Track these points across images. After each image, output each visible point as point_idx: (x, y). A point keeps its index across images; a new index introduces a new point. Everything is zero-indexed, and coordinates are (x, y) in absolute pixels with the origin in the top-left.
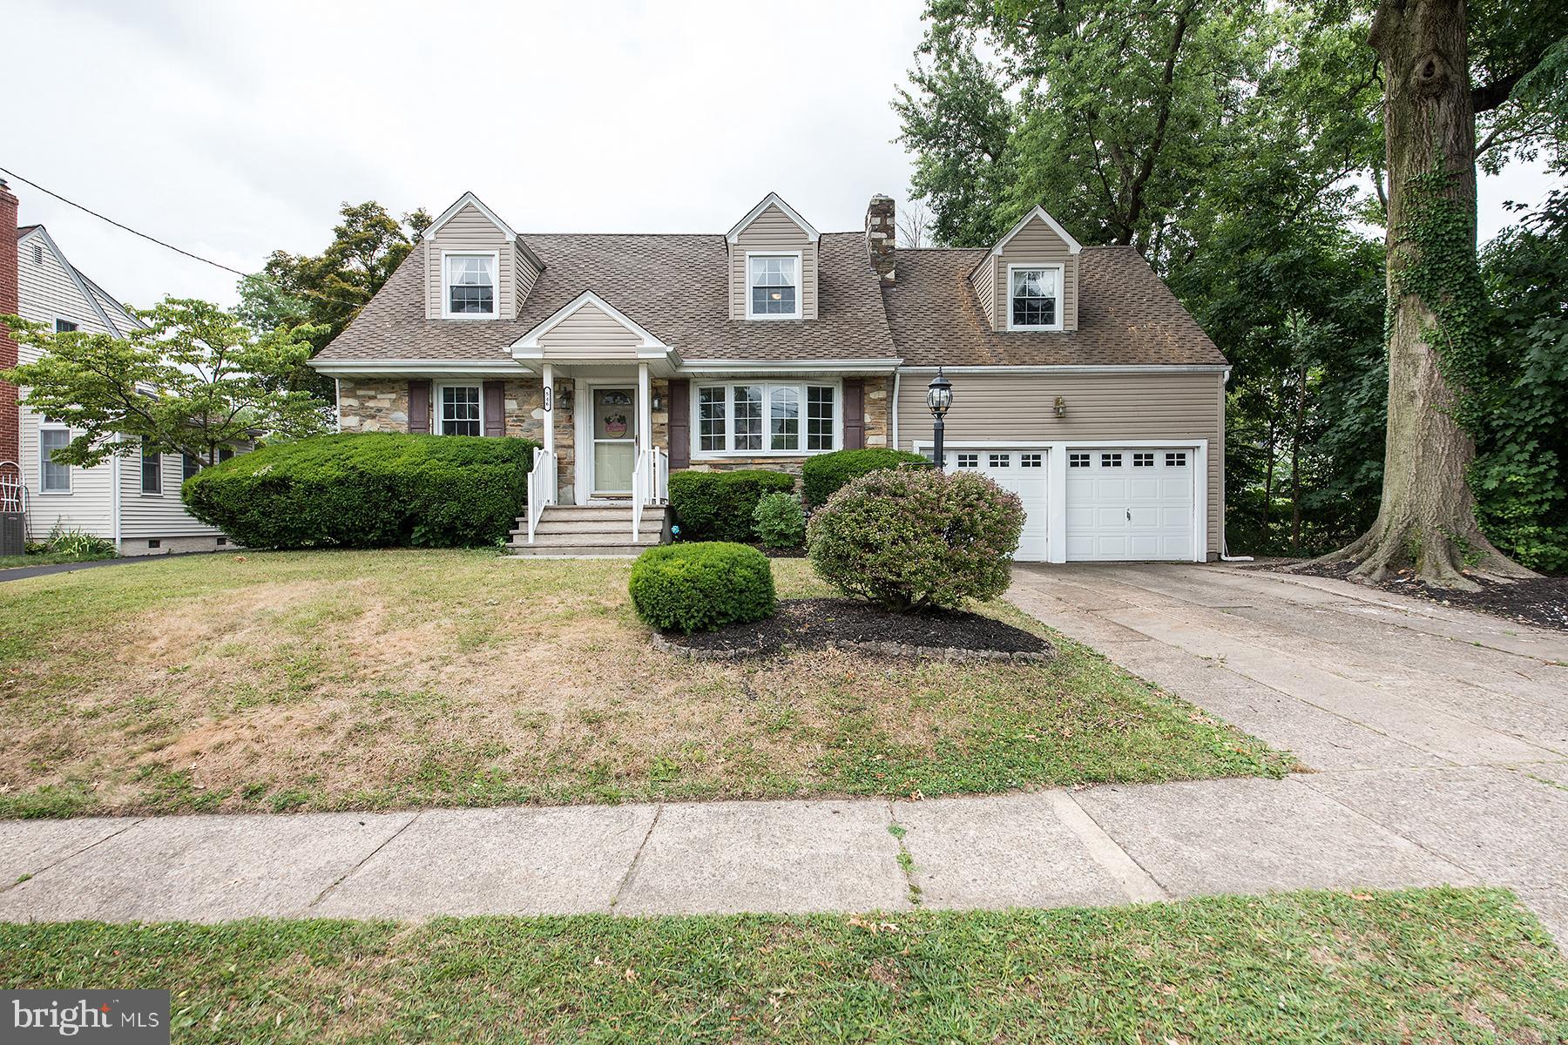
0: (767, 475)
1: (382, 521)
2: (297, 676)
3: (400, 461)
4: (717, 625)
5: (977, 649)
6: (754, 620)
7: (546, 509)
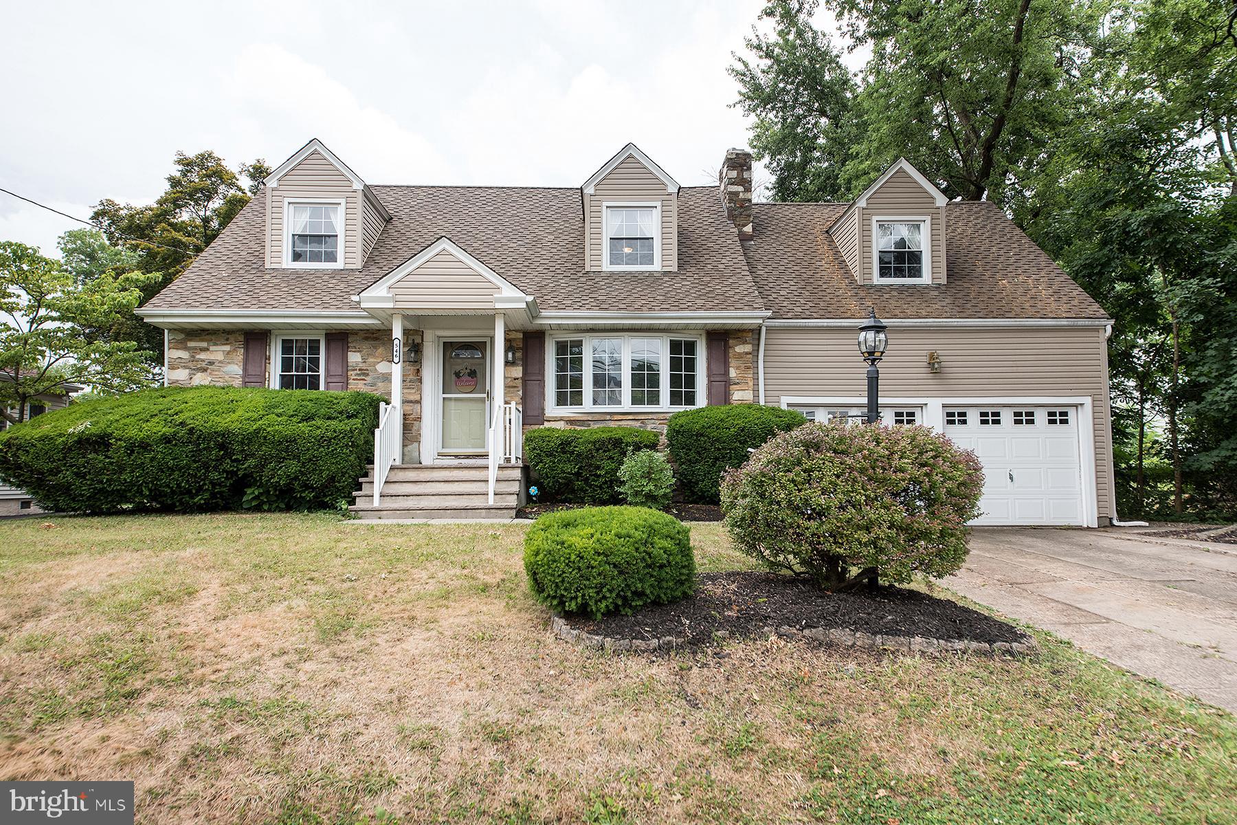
0: (631, 432)
1: (211, 483)
2: (116, 678)
3: (234, 416)
4: (631, 607)
5: (948, 638)
6: (673, 601)
7: (392, 468)
